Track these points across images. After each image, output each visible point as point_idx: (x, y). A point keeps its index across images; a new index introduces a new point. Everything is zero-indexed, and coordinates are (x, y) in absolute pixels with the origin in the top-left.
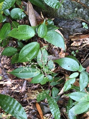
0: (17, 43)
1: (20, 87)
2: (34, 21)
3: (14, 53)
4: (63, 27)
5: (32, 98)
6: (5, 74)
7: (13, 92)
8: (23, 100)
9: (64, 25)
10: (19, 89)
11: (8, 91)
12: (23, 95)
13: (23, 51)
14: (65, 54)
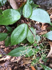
0: (5, 27)
1: (17, 58)
2: (15, 5)
3: (5, 37)
4: (41, 4)
5: (27, 63)
6: (3, 52)
7: (12, 62)
8: (21, 66)
9: (41, 2)
10: (16, 59)
11: (8, 63)
12: (20, 62)
13: (13, 35)
14: (45, 27)
